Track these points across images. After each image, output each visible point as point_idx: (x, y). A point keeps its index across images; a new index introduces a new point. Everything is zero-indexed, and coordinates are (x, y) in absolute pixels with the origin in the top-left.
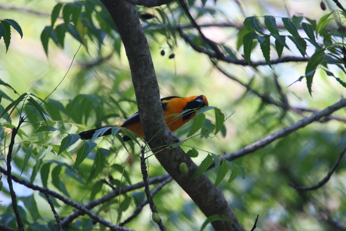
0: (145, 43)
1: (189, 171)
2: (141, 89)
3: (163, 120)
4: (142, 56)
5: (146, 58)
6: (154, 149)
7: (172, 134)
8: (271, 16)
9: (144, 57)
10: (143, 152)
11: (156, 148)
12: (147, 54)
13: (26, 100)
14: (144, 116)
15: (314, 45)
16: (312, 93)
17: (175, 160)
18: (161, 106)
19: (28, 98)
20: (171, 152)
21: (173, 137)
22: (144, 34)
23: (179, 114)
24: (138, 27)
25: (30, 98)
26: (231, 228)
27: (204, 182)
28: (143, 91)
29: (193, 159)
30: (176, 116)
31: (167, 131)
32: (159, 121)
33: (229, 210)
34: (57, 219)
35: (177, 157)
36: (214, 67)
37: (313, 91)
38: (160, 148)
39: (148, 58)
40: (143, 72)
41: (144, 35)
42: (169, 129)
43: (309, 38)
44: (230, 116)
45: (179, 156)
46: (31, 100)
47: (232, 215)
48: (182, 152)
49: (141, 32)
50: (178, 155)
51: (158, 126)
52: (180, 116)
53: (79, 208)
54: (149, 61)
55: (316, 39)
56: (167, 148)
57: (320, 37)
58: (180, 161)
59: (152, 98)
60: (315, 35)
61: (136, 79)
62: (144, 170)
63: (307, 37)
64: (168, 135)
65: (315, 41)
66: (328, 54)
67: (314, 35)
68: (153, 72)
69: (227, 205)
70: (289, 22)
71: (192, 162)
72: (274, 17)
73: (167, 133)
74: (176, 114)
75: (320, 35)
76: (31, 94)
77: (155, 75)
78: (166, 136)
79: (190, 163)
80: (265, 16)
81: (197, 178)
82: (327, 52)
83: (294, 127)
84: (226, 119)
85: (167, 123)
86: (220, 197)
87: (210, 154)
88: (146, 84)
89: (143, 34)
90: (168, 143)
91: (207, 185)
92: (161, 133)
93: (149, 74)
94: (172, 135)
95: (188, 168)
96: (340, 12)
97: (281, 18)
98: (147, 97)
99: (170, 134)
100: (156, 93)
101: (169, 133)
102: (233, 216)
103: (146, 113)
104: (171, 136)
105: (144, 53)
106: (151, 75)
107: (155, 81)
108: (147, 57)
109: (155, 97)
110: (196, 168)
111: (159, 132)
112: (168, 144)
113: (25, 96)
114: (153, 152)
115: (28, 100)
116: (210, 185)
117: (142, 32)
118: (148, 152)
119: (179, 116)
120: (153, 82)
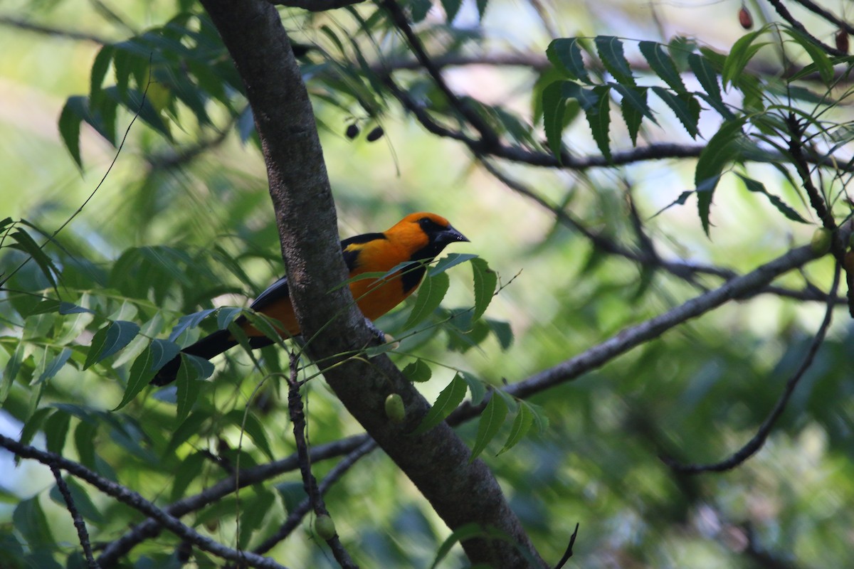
0: (303, 100)
1: (409, 416)
2: (291, 211)
3: (344, 290)
4: (295, 130)
5: (305, 135)
6: (322, 360)
7: (367, 324)
8: (613, 37)
9: (300, 134)
10: (293, 367)
11: (327, 358)
12: (307, 125)
13: (7, 237)
14: (298, 278)
15: (718, 110)
16: (711, 228)
17: (374, 388)
18: (340, 256)
19: (13, 231)
20: (363, 367)
21: (368, 332)
22: (300, 77)
23: (385, 272)
24: (286, 59)
25: (17, 231)
26: (511, 555)
27: (445, 443)
28: (296, 216)
29: (418, 386)
30: (377, 279)
31: (355, 317)
32: (334, 292)
33: (505, 511)
34: (81, 530)
35: (378, 379)
36: (476, 163)
37: (712, 225)
38: (338, 357)
39: (310, 136)
40: (298, 169)
41: (300, 79)
42: (359, 312)
43: (706, 93)
44: (510, 282)
45: (384, 379)
46: (20, 235)
47: (512, 523)
48: (391, 369)
49: (292, 72)
50: (382, 376)
51: (332, 303)
52: (387, 278)
53: (137, 503)
54: (311, 143)
55: (722, 93)
56: (354, 357)
57: (733, 88)
58: (386, 390)
59: (319, 236)
60: (720, 85)
61: (279, 188)
62: (295, 412)
63: (701, 90)
64: (358, 326)
65: (720, 98)
66: (752, 134)
67: (717, 83)
68: (322, 170)
69: (500, 500)
70: (656, 52)
71: (415, 393)
72: (620, 40)
73: (355, 322)
74: (376, 273)
75: (735, 85)
76: (23, 221)
77: (328, 178)
78: (353, 328)
79: (411, 397)
80: (599, 37)
81: (428, 432)
82: (749, 128)
83: (674, 316)
84: (501, 288)
85: (355, 297)
86: (484, 479)
87: (461, 375)
88: (303, 201)
89: (298, 77)
90: (356, 346)
91: (453, 449)
92: (340, 320)
93: (312, 176)
94: (366, 327)
95: (405, 408)
96: (781, 28)
97: (638, 42)
98: (306, 231)
99: (362, 324)
100: (328, 223)
101: (359, 322)
102: (514, 527)
103: (304, 271)
104: (364, 329)
105: (298, 123)
106: (316, 178)
107: (326, 194)
108: (307, 135)
109: (326, 233)
110: (426, 407)
111: (335, 317)
112: (357, 349)
113: (6, 227)
114: (321, 367)
115: (13, 235)
116: (459, 450)
117: (295, 73)
118: (306, 369)
119: (383, 278)
120: (320, 195)
